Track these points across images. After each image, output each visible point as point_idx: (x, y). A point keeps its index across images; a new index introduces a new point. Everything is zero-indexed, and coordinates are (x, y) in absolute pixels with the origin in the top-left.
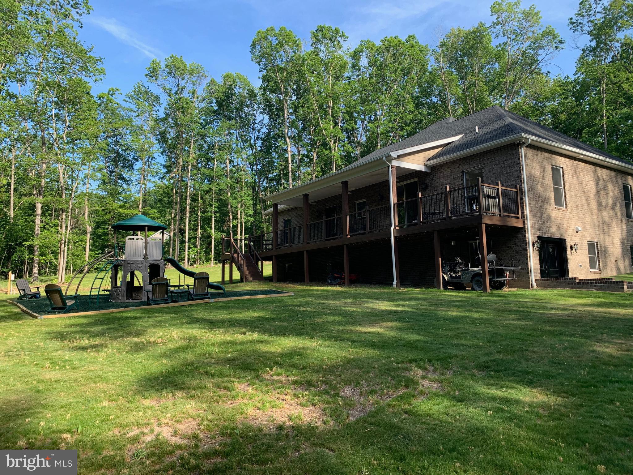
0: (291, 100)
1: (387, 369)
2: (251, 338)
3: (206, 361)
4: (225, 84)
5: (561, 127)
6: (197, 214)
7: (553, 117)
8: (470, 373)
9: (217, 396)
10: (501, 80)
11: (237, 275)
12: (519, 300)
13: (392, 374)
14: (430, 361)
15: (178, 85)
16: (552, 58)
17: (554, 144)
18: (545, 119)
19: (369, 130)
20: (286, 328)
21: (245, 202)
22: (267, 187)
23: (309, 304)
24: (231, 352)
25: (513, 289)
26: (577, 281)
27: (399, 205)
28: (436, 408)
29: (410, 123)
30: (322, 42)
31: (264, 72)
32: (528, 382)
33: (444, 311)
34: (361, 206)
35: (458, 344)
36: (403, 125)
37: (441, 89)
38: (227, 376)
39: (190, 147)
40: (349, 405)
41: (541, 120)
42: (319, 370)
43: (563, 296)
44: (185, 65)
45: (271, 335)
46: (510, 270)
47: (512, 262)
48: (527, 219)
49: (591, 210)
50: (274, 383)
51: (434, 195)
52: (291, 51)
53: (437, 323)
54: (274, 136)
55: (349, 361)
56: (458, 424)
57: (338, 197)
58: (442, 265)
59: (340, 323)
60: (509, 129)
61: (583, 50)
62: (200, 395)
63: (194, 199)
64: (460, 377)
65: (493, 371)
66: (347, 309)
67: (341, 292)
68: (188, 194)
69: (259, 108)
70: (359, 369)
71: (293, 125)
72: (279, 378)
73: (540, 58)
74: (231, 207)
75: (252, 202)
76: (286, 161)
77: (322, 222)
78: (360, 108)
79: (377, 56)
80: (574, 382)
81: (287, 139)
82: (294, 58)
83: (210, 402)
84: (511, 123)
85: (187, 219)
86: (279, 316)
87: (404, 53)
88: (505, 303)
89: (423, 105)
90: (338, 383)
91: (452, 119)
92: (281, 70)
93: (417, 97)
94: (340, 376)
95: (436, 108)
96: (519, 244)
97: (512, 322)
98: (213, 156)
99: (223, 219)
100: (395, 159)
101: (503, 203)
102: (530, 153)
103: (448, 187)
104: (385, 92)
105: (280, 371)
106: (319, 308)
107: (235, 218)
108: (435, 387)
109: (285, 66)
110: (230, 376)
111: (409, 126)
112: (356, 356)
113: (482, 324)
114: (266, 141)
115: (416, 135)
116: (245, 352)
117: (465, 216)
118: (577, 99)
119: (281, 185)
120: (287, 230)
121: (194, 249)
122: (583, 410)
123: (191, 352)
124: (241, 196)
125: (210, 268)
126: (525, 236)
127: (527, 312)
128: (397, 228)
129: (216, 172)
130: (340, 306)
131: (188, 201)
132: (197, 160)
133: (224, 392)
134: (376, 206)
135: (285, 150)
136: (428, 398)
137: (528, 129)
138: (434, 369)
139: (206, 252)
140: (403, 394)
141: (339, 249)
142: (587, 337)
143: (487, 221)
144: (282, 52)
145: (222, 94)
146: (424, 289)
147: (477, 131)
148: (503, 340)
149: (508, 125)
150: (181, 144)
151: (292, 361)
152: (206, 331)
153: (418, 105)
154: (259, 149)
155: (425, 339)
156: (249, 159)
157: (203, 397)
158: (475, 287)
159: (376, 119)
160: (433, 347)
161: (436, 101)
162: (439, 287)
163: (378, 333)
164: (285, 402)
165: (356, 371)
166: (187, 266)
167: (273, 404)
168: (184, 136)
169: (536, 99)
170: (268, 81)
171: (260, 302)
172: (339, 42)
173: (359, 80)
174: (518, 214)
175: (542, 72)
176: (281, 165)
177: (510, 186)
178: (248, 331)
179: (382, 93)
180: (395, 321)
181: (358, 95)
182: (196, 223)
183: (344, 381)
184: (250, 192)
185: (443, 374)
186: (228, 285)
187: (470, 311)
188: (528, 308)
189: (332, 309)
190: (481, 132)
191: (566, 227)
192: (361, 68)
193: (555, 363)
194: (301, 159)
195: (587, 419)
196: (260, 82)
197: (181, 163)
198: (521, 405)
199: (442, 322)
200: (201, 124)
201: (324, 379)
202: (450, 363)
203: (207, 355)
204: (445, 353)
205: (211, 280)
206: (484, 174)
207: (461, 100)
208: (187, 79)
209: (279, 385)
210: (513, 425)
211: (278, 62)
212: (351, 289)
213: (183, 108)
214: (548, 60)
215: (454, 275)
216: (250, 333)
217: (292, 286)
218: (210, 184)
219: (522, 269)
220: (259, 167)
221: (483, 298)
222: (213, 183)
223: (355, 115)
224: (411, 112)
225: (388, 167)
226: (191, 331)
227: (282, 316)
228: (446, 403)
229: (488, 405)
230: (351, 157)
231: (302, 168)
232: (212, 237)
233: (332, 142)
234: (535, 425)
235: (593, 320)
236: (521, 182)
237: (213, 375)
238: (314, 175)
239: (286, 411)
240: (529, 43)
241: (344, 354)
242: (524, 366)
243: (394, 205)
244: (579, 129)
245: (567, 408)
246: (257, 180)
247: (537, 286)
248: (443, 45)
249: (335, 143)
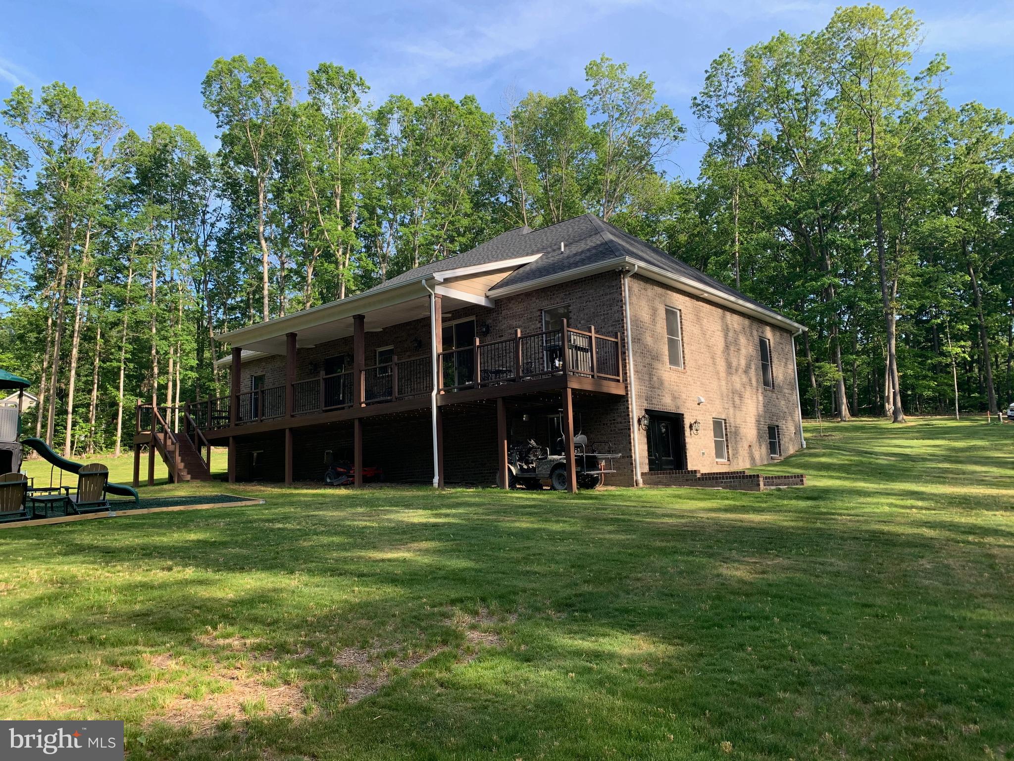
0: (271, 179)
1: (415, 617)
2: (180, 576)
3: (91, 619)
4: (154, 142)
5: (680, 252)
6: (92, 363)
7: (669, 237)
8: (544, 615)
9: (109, 679)
10: (599, 177)
11: (162, 471)
12: (618, 503)
13: (423, 624)
14: (483, 600)
15: (66, 136)
16: (669, 151)
17: (669, 275)
18: (658, 240)
19: (401, 237)
20: (246, 558)
21: (182, 344)
22: (224, 321)
23: (289, 517)
24: (142, 602)
25: (610, 488)
26: (698, 475)
27: (446, 357)
28: (489, 674)
29: (465, 232)
30: (327, 91)
31: (226, 129)
32: (628, 625)
33: (508, 521)
34: (386, 357)
35: (528, 572)
36: (455, 234)
37: (512, 183)
38: (130, 643)
39: (83, 245)
40: (349, 678)
41: (653, 242)
42: (301, 624)
43: (679, 497)
44: (79, 103)
45: (218, 571)
46: (607, 460)
47: (610, 447)
48: (630, 384)
49: (718, 373)
50: (217, 651)
51: (498, 343)
52: (273, 99)
53: (498, 540)
54: (239, 236)
55: (353, 608)
56: (523, 696)
57: (347, 341)
58: (508, 451)
59: (342, 547)
60: (608, 249)
61: (710, 145)
62: (74, 680)
63: (88, 336)
64: (529, 623)
65: (577, 611)
66: (355, 523)
67: (347, 497)
68: (77, 328)
69: (214, 187)
70: (368, 619)
71: (272, 219)
72: (227, 641)
73: (652, 150)
74: (157, 352)
75: (195, 345)
76: (261, 278)
77: (318, 382)
78: (387, 201)
79: (415, 122)
80: (692, 621)
81: (263, 242)
82: (279, 111)
83: (93, 692)
84: (612, 241)
85: (73, 372)
86: (235, 538)
87: (458, 122)
88: (598, 509)
89: (484, 205)
90: (331, 644)
91: (526, 230)
92: (256, 128)
93: (477, 193)
94: (336, 632)
95: (504, 211)
96: (619, 420)
97: (607, 536)
98: (127, 263)
99: (141, 374)
100: (440, 284)
101: (597, 358)
102: (637, 286)
103: (519, 331)
104: (427, 180)
105: (230, 629)
106: (307, 523)
107: (163, 371)
108: (489, 641)
109: (262, 123)
110: (137, 643)
111: (463, 236)
112: (365, 598)
113: (563, 540)
114: (225, 243)
115: (474, 250)
116: (167, 601)
117: (544, 377)
118: (702, 215)
119: (249, 319)
120: (256, 393)
121: (84, 425)
122: (703, 661)
123: (64, 603)
124: (176, 335)
125: (113, 460)
126: (628, 408)
127: (629, 520)
128: (442, 393)
129: (131, 291)
130: (343, 520)
131: (76, 341)
132: (97, 270)
133: (123, 671)
134: (409, 356)
135: (259, 260)
136: (478, 658)
137: (635, 250)
138: (489, 613)
139: (106, 431)
140: (439, 655)
141: (348, 425)
142: (711, 556)
143: (573, 384)
144: (258, 99)
145: (148, 159)
146: (480, 489)
147: (563, 250)
148: (594, 563)
149: (606, 243)
150: (67, 239)
151: (254, 611)
152: (96, 567)
153: (477, 206)
154: (212, 255)
155: (477, 566)
156: (192, 271)
157: (81, 683)
158: (556, 485)
159: (412, 222)
160: (490, 577)
161: (504, 201)
162: (502, 486)
163: (404, 561)
164: (236, 681)
165: (364, 622)
166: (68, 456)
167: (214, 686)
168: (74, 225)
169: (647, 210)
170: (232, 144)
171: (202, 517)
172: (354, 93)
173: (385, 157)
174: (618, 375)
175: (655, 170)
176: (251, 285)
177: (608, 334)
178: (177, 565)
179: (423, 181)
180: (433, 539)
181: (385, 181)
182: (90, 378)
183: (341, 640)
184: (193, 328)
185: (503, 620)
186: (145, 488)
187: (546, 521)
188: (631, 515)
189: (329, 525)
190: (568, 252)
191: (684, 396)
192: (390, 139)
193: (666, 595)
194: (285, 276)
195: (709, 675)
196: (219, 144)
197: (65, 272)
198: (617, 660)
199: (504, 538)
200: (106, 207)
201: (307, 639)
202: (514, 602)
203: (94, 609)
204: (507, 586)
205: (112, 480)
206: (571, 315)
207: (542, 203)
208: (82, 128)
209: (227, 653)
210: (604, 691)
211: (251, 115)
212: (365, 492)
213: (72, 176)
214: (663, 154)
215: (525, 467)
216: (180, 568)
217: (263, 488)
218: (119, 311)
219: (623, 457)
220: (210, 286)
221: (568, 501)
222: (124, 309)
223: (379, 212)
224: (466, 215)
225: (430, 296)
226: (66, 568)
227: (240, 539)
228: (505, 666)
229: (569, 663)
230: (371, 279)
231: (287, 292)
232: (118, 405)
233: (340, 253)
234: (636, 689)
235: (718, 531)
236: (623, 329)
237: (102, 644)
238: (308, 305)
239: (236, 697)
240: (638, 127)
241: (345, 597)
242: (624, 601)
243: (438, 356)
244: (703, 257)
245: (681, 661)
246: (206, 309)
247: (644, 483)
248: (516, 116)
249: (344, 254)
